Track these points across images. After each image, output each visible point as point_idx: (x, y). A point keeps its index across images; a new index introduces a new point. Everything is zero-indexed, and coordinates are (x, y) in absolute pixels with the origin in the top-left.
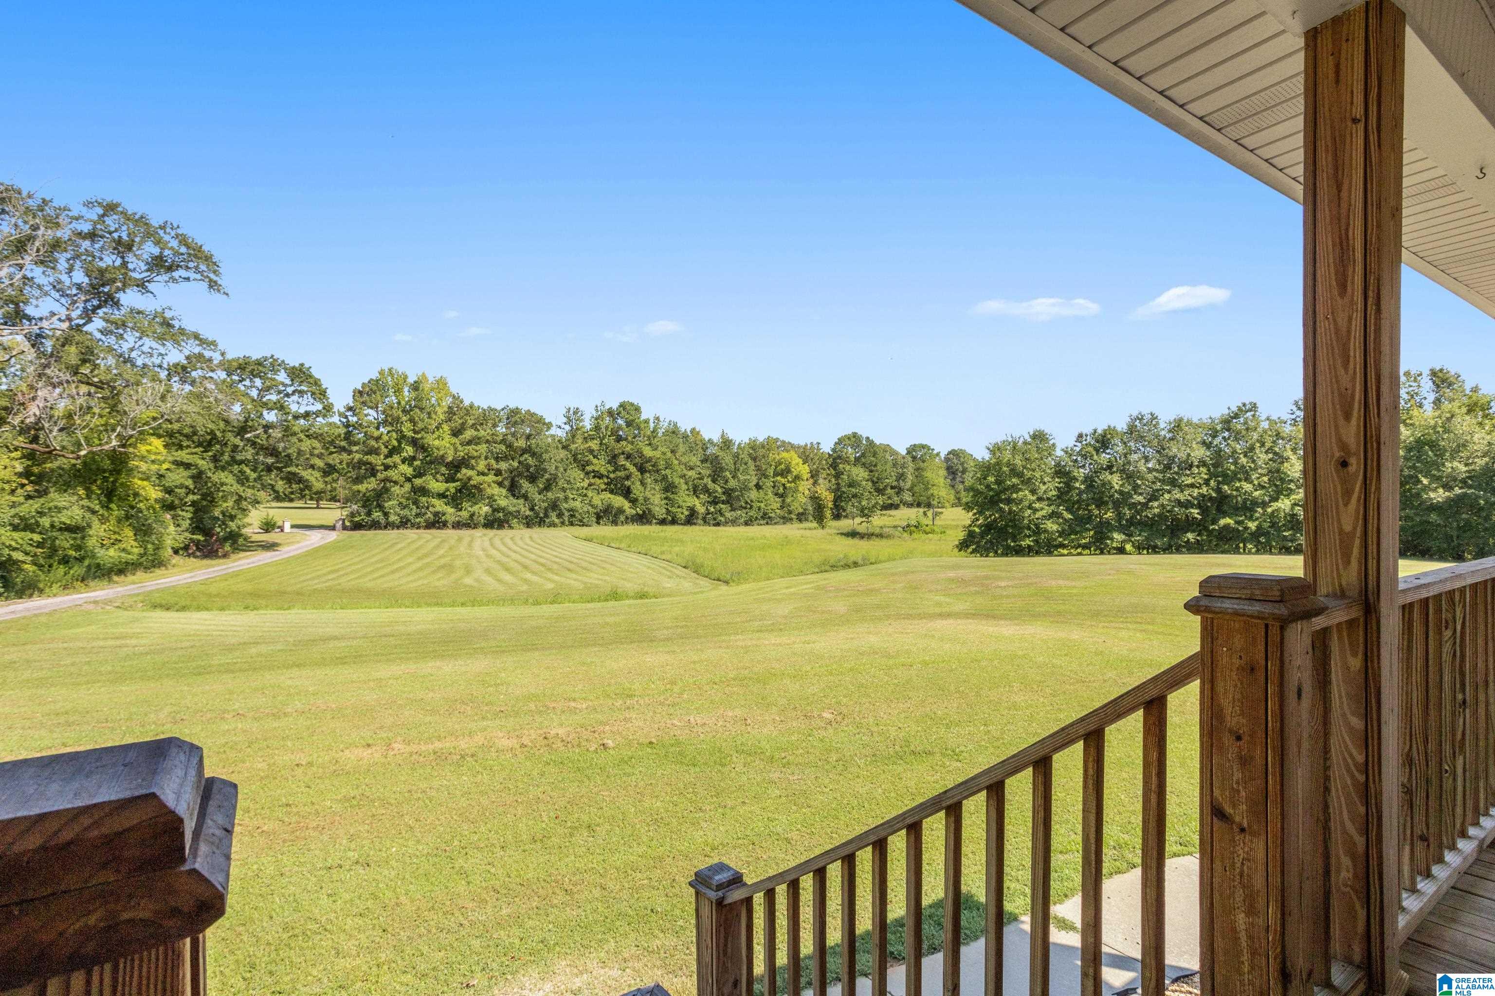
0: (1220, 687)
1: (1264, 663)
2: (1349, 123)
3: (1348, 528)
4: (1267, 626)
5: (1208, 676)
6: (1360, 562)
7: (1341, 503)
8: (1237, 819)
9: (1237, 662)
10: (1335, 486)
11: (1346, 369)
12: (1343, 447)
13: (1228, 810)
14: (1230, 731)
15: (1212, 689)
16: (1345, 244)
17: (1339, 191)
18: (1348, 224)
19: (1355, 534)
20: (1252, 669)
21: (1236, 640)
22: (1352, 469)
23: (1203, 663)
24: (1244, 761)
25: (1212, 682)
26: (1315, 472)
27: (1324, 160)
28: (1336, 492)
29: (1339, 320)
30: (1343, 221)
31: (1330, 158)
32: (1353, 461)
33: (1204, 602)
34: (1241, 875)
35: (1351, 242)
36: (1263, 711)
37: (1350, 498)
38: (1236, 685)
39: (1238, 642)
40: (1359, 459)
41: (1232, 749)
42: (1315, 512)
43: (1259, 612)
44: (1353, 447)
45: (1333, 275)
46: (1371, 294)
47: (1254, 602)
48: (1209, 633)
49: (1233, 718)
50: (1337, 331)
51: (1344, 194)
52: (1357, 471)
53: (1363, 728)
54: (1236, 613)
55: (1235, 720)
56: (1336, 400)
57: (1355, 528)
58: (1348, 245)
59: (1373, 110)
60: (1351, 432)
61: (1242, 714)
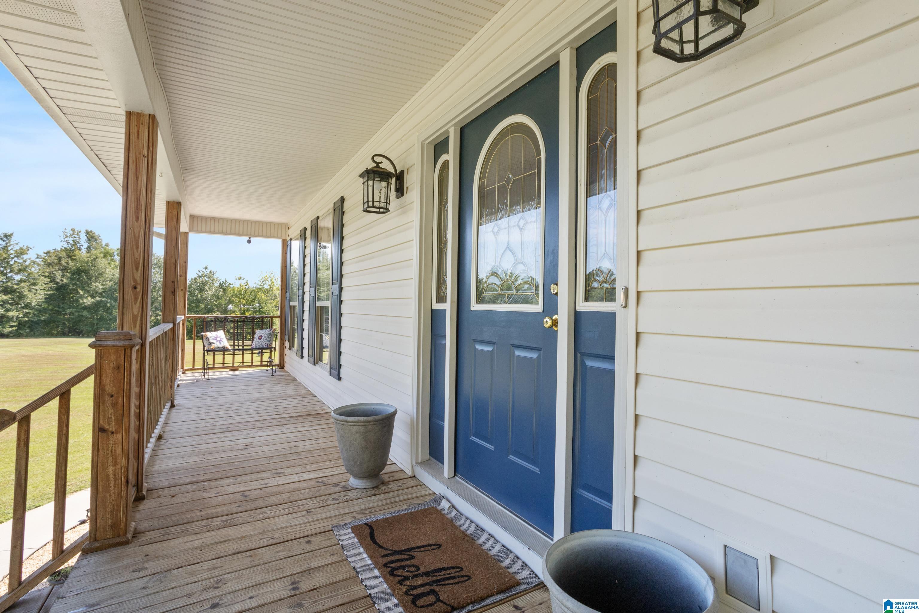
0: (104, 378)
1: (123, 364)
2: (142, 156)
3: (136, 313)
4: (125, 349)
5: (98, 372)
6: (140, 326)
7: (133, 303)
8: (110, 429)
9: (112, 365)
10: (131, 296)
11: (137, 252)
12: (135, 281)
13: (106, 427)
14: (108, 394)
15: (100, 379)
16: (138, 202)
17: (137, 180)
18: (140, 194)
19: (138, 316)
20: (118, 367)
21: (112, 357)
22: (138, 290)
23: (96, 369)
24: (114, 405)
25: (100, 376)
26: (123, 290)
27: (132, 166)
28: (132, 299)
29: (136, 231)
30: (138, 193)
31: (134, 166)
32: (138, 287)
33: (98, 343)
34: (111, 452)
35: (141, 202)
36: (122, 383)
37: (137, 302)
38: (111, 375)
39: (113, 357)
40: (141, 286)
41: (108, 401)
42: (123, 307)
43: (123, 344)
44: (139, 282)
45: (134, 213)
46: (147, 224)
47: (121, 341)
48: (99, 357)
49: (109, 388)
50: (134, 235)
51: (139, 182)
52: (140, 291)
53: (139, 391)
54: (113, 346)
55: (111, 389)
56: (133, 262)
57: (138, 313)
58: (140, 203)
59: (150, 154)
60: (138, 275)
61: (114, 386)
